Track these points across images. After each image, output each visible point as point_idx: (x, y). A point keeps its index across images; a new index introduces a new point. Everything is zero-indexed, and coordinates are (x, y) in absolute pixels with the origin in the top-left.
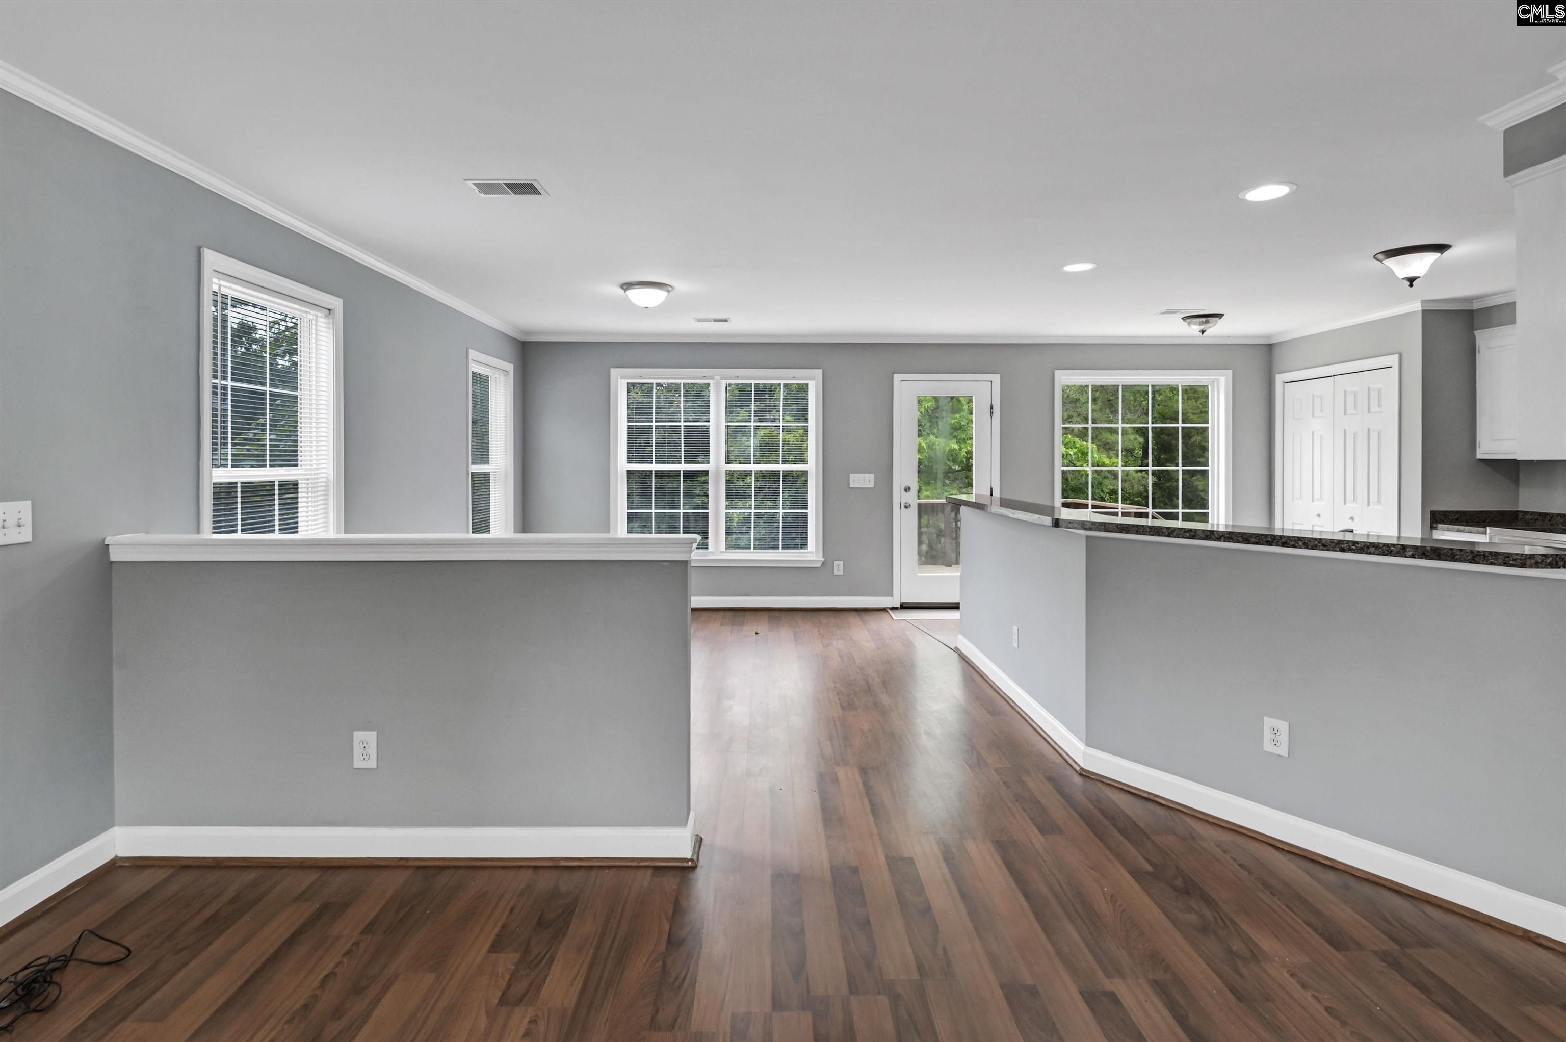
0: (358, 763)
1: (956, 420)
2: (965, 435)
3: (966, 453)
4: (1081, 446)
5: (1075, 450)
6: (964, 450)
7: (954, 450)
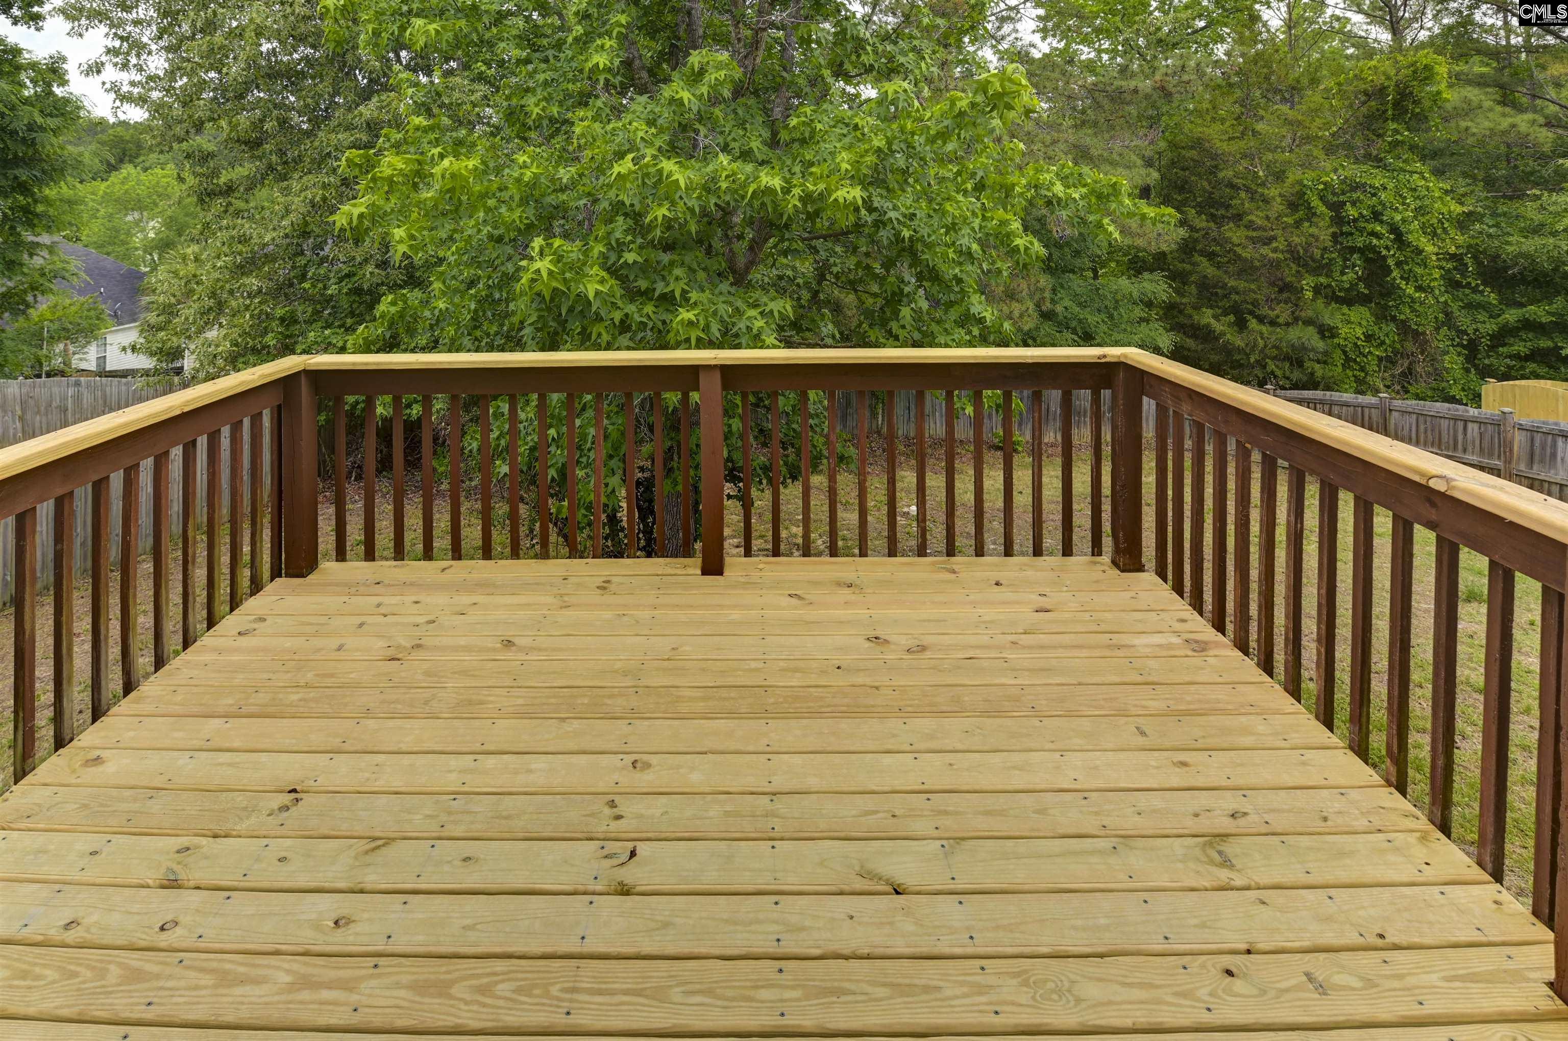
1: (803, 119)
2: (813, 153)
3: (801, 199)
4: (1096, 182)
5: (1084, 190)
6: (797, 191)
7: (769, 191)
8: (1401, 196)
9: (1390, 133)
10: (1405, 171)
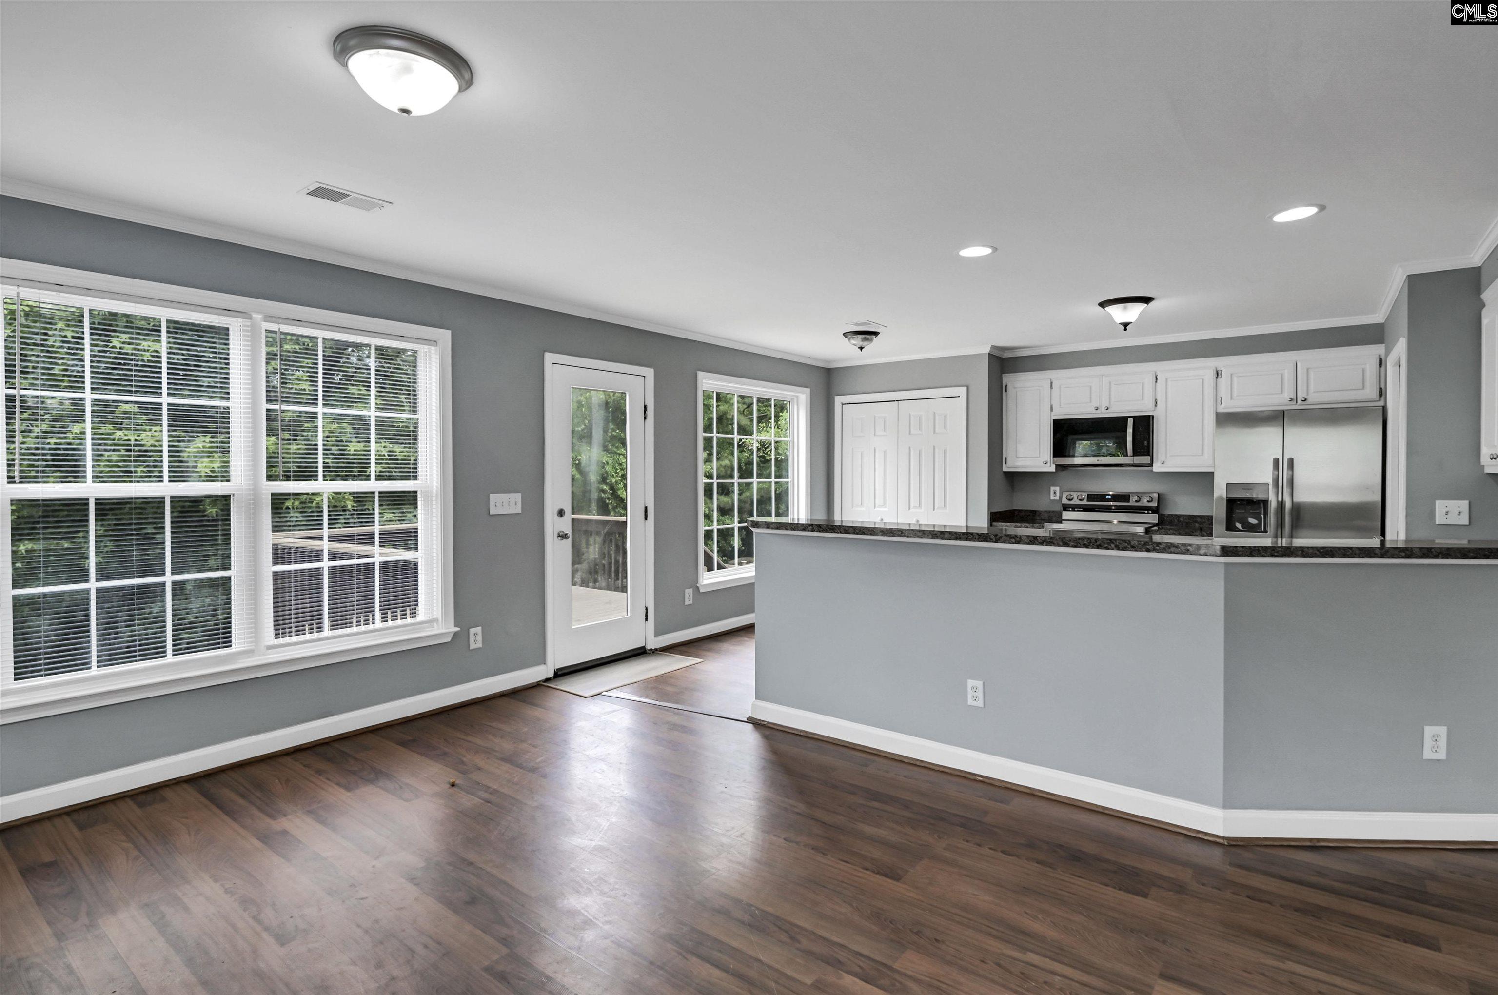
8: (615, 468)
9: (610, 430)
10: (617, 453)
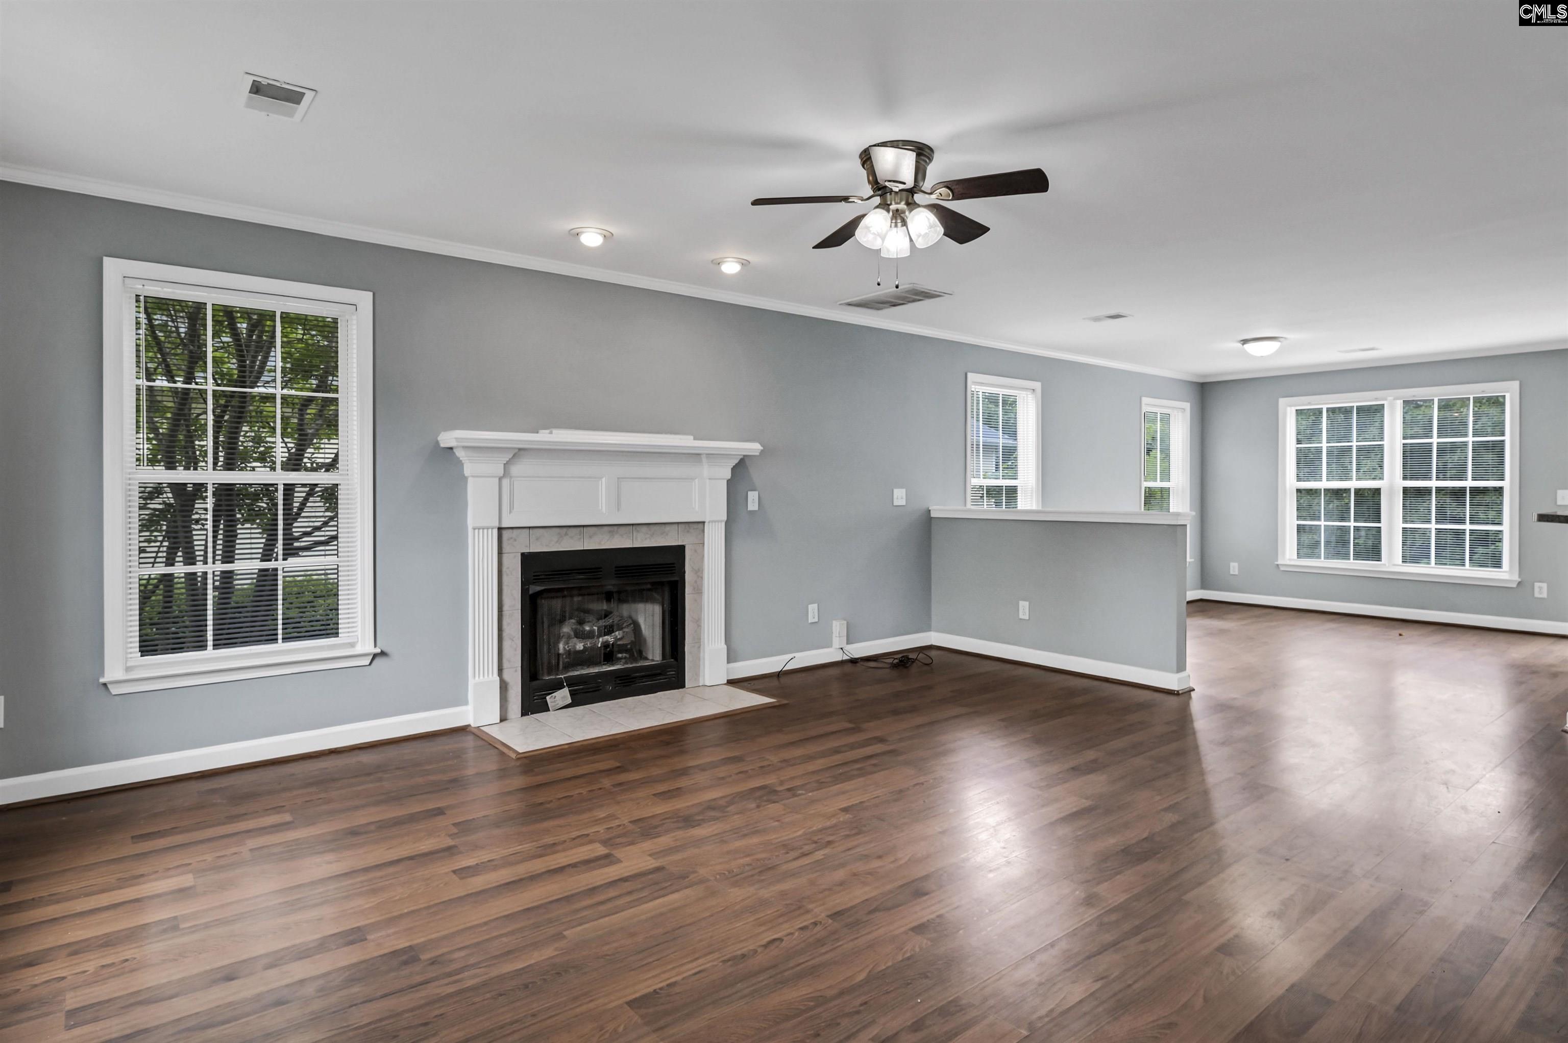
0: (1021, 616)
